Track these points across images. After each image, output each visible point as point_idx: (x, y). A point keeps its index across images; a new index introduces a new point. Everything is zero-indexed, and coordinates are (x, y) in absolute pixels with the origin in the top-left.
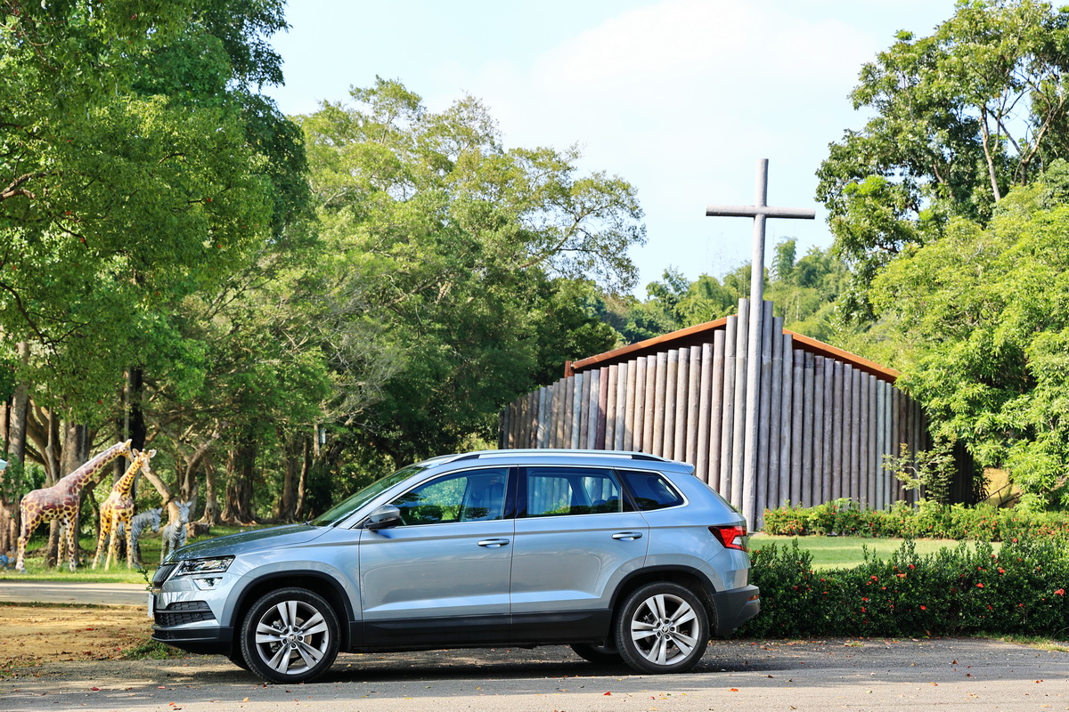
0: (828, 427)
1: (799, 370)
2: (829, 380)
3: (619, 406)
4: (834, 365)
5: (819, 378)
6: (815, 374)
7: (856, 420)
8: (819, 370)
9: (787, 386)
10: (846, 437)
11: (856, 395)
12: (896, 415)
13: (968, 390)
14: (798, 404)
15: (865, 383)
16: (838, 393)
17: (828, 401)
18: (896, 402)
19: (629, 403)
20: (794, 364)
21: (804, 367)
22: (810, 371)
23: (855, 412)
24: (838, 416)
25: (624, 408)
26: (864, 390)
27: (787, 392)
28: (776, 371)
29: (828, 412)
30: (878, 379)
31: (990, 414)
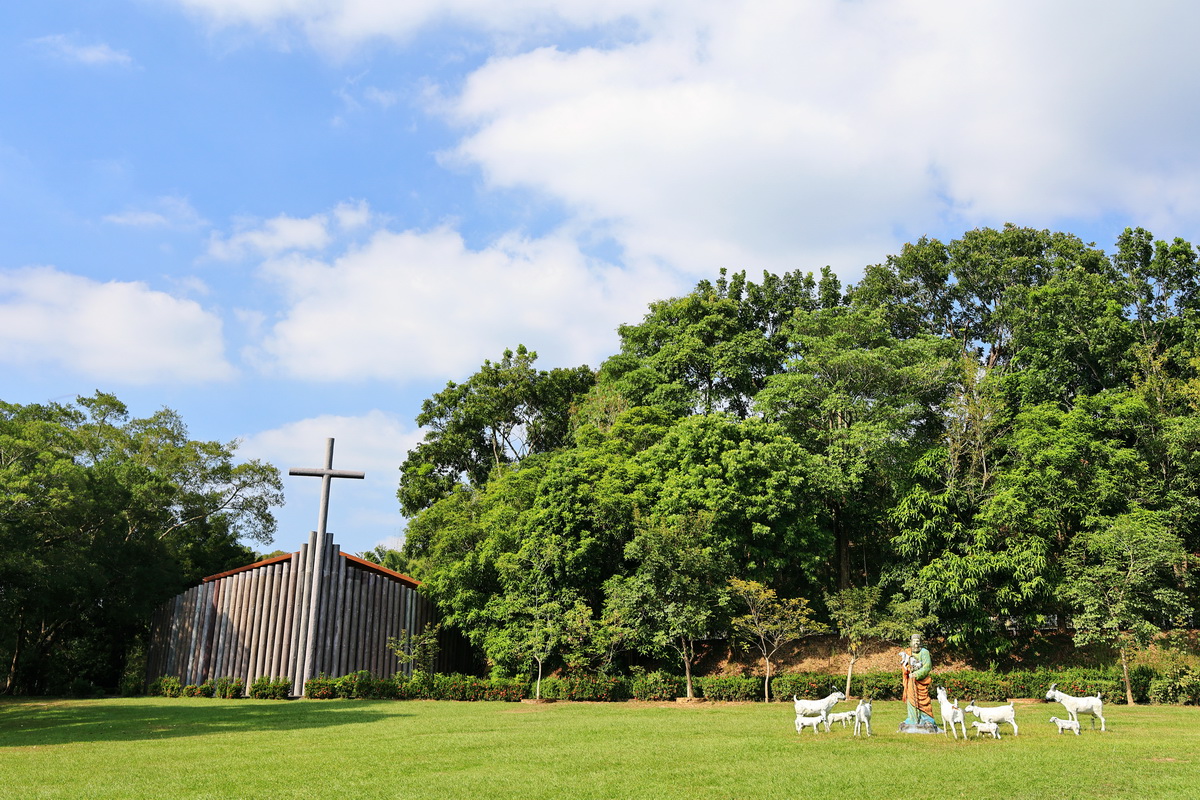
0: (369, 620)
1: (350, 581)
2: (371, 588)
3: (225, 607)
4: (376, 577)
5: (364, 586)
6: (362, 583)
7: (390, 615)
8: (365, 581)
9: (341, 592)
10: (383, 627)
11: (390, 598)
12: (419, 612)
13: (462, 594)
14: (348, 604)
15: (397, 590)
16: (377, 596)
17: (370, 602)
18: (419, 604)
19: (232, 605)
20: (346, 577)
21: (354, 579)
22: (358, 582)
23: (390, 609)
24: (377, 612)
25: (228, 608)
26: (397, 595)
27: (341, 596)
28: (333, 581)
29: (370, 610)
30: (407, 587)
31: (476, 610)
